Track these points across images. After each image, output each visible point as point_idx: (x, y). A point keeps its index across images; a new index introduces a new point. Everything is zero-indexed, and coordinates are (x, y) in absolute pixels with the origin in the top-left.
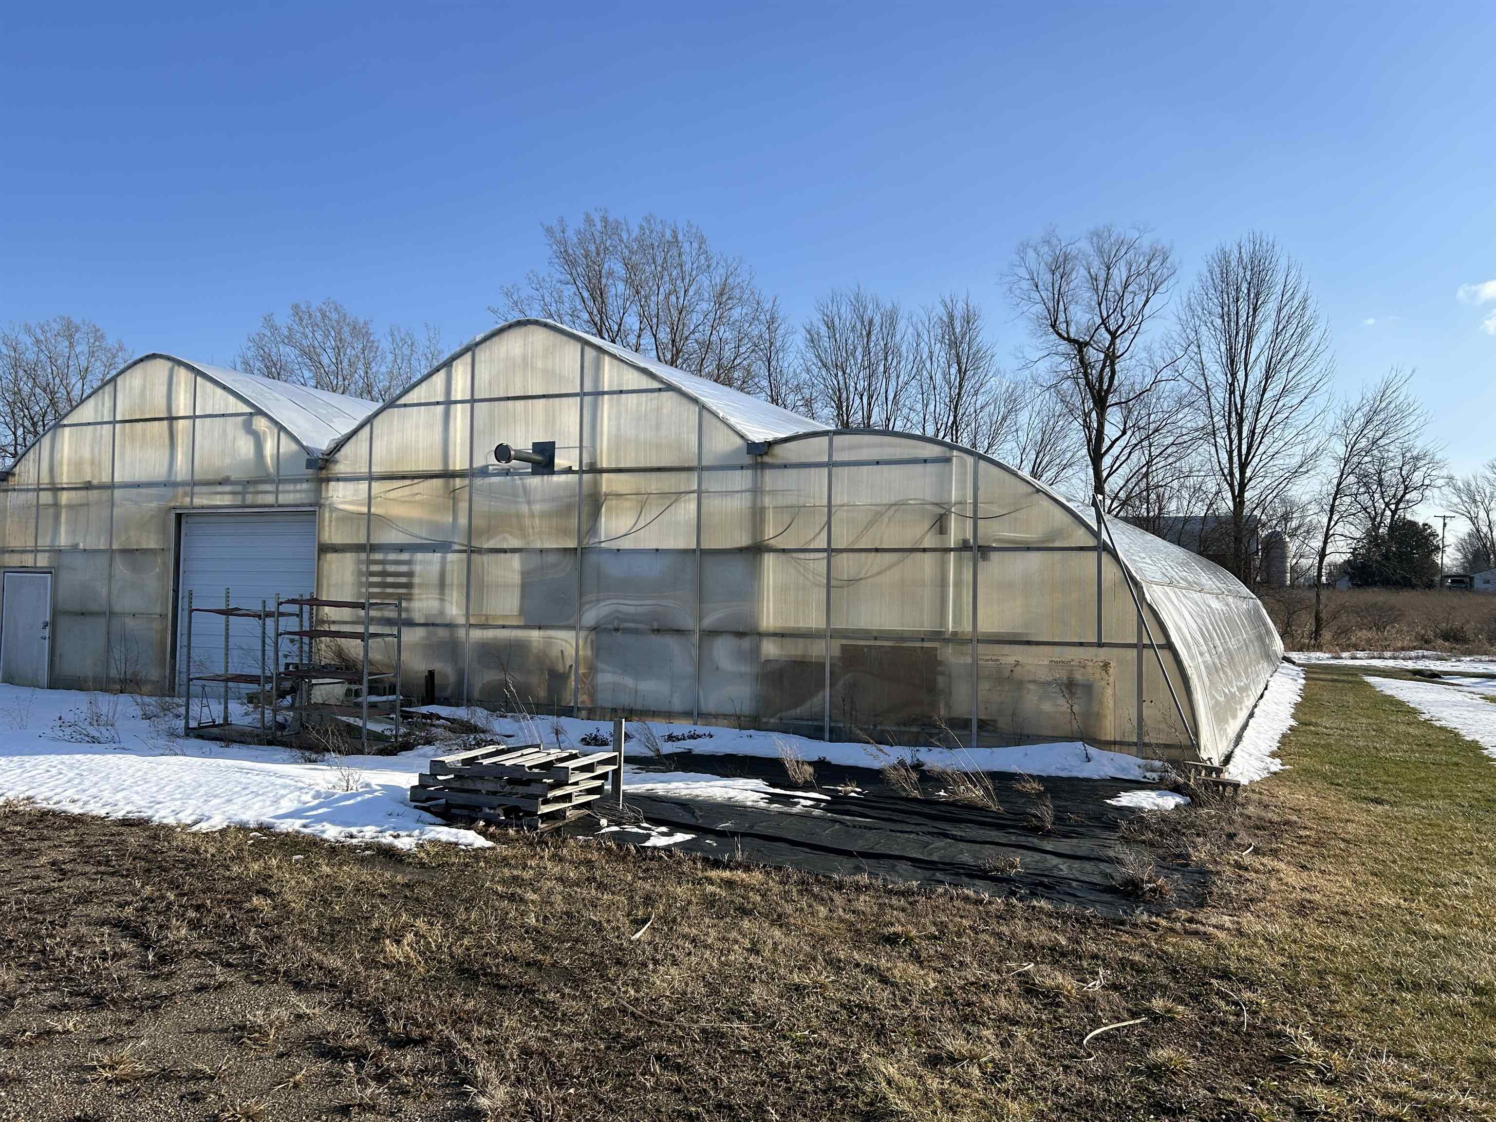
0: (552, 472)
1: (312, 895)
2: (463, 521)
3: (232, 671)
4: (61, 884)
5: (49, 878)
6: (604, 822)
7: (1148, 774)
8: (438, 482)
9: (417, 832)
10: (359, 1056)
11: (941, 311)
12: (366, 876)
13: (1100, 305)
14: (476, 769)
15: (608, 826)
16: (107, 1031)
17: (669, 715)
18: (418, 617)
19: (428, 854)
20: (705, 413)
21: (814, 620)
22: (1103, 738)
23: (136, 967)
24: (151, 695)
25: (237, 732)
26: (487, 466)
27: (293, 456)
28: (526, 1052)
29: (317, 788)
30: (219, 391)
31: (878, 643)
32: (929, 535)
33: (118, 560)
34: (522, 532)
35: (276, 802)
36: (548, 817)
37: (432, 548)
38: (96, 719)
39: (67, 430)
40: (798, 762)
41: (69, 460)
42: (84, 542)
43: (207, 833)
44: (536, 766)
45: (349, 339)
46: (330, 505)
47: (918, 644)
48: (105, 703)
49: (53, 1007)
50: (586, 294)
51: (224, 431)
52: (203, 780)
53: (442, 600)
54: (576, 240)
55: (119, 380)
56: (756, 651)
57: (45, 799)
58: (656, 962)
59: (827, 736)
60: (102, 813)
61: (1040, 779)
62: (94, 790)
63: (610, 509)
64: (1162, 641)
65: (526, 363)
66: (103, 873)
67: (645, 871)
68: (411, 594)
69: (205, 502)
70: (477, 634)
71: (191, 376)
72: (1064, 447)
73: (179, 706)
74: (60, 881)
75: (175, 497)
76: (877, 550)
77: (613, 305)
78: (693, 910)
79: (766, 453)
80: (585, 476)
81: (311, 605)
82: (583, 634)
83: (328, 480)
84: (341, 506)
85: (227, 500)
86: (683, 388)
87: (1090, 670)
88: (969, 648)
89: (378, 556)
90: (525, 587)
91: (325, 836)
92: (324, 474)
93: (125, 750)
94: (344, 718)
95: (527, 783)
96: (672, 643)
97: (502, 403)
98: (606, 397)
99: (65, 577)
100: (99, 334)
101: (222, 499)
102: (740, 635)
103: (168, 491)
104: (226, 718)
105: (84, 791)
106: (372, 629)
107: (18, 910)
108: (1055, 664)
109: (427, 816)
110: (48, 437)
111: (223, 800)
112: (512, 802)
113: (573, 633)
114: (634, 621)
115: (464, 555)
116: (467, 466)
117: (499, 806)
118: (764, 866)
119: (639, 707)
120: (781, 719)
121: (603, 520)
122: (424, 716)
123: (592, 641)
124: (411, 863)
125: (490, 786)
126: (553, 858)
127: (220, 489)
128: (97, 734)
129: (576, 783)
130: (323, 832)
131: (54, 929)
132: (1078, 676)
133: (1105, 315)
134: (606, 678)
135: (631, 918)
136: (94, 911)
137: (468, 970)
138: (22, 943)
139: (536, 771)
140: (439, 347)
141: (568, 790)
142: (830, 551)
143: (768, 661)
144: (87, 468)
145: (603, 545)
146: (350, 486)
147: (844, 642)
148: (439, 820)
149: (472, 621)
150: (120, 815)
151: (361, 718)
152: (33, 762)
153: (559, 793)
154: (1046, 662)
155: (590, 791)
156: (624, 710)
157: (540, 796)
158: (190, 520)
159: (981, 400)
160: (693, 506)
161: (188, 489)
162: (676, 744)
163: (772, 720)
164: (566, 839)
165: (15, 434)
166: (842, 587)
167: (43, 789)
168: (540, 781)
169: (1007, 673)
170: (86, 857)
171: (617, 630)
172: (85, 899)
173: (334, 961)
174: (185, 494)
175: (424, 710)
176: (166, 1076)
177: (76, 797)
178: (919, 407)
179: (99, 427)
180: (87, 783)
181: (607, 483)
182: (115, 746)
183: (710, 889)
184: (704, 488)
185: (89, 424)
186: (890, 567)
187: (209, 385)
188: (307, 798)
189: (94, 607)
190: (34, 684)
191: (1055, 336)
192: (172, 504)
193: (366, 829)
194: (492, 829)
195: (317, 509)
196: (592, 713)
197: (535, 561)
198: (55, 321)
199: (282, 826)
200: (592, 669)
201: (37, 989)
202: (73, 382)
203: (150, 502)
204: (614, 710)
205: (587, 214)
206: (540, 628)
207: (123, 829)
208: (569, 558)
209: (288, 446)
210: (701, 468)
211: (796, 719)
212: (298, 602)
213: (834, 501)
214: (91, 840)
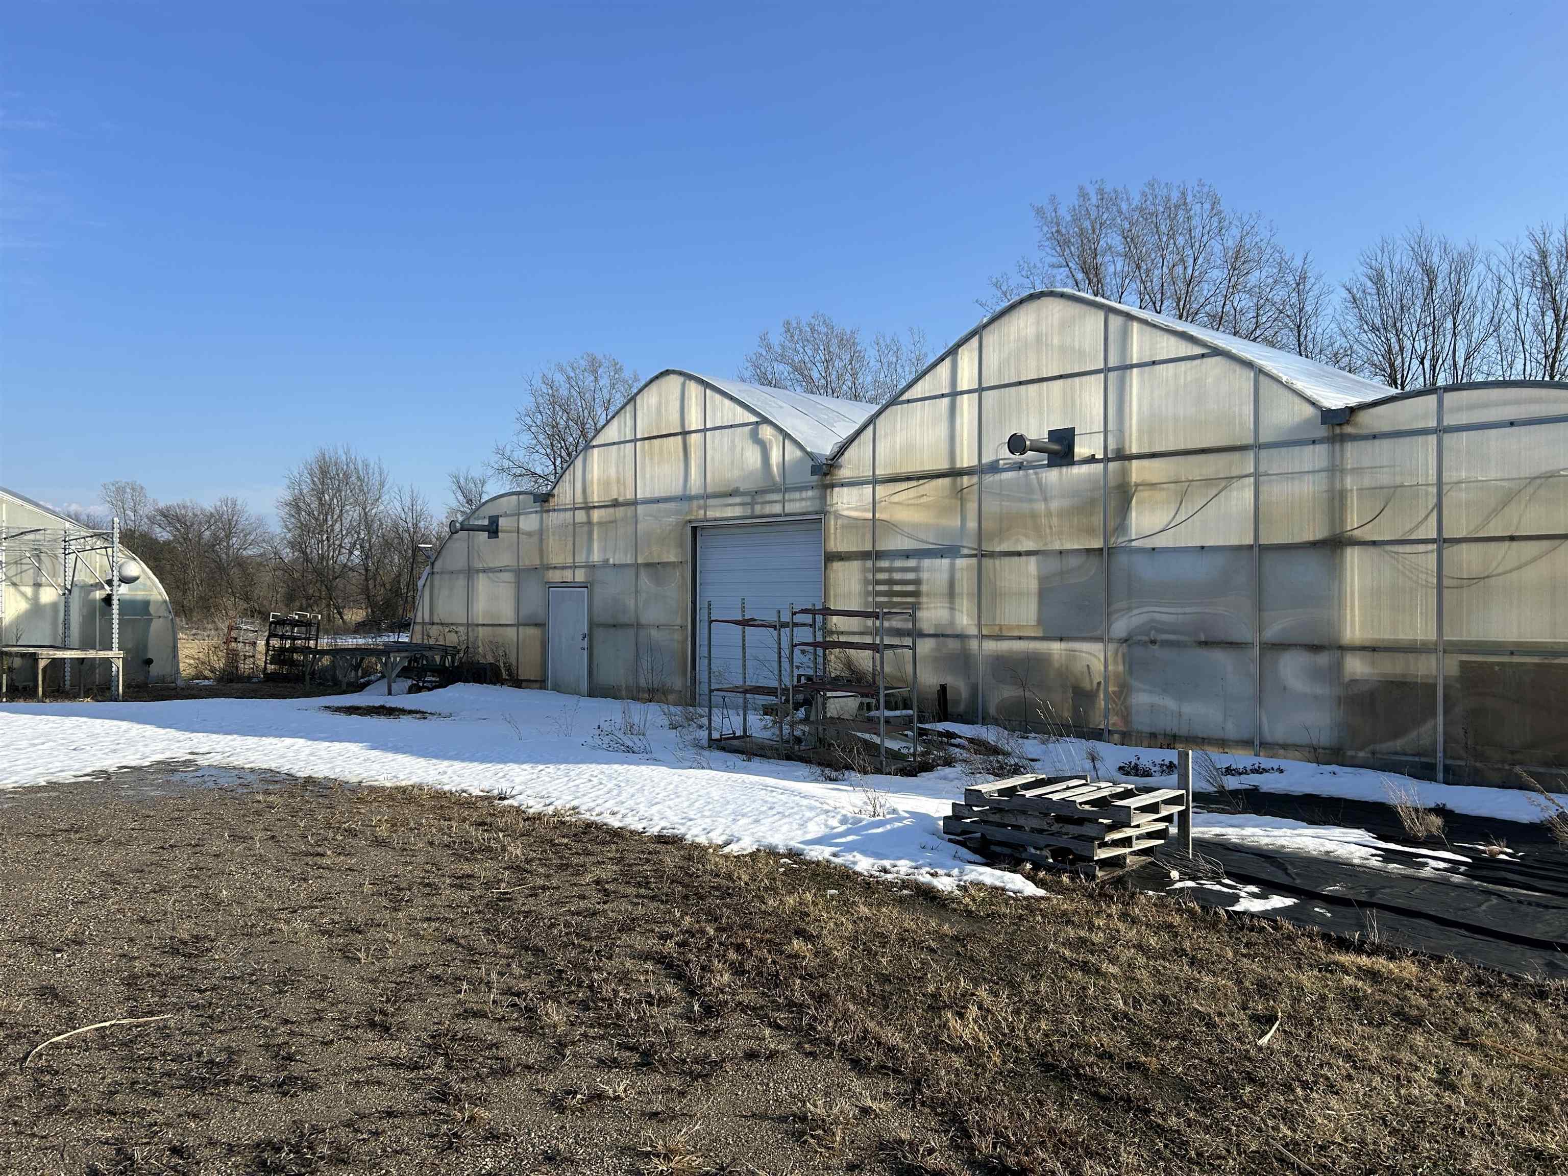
0: (1072, 463)
1: (854, 939)
2: (972, 524)
3: (751, 682)
4: (606, 907)
5: (594, 900)
6: (1175, 874)
8: (946, 481)
9: (956, 872)
11: (1528, 247)
12: (909, 924)
14: (1016, 801)
15: (1181, 880)
16: (659, 1103)
17: (1223, 743)
18: (927, 627)
19: (974, 900)
20: (1262, 378)
21: (1421, 630)
23: (681, 1016)
24: (675, 705)
25: (757, 744)
26: (997, 461)
27: (799, 462)
29: (844, 812)
30: (727, 402)
31: (1516, 659)
33: (643, 573)
34: (1038, 533)
35: (803, 825)
36: (1105, 863)
37: (938, 553)
38: (630, 729)
39: (596, 450)
40: (1416, 810)
41: (599, 480)
42: (614, 558)
43: (738, 857)
44: (1086, 803)
45: (837, 351)
46: (836, 511)
48: (637, 712)
49: (603, 1063)
51: (733, 442)
52: (730, 797)
53: (952, 609)
54: (1069, 218)
55: (638, 398)
56: (1338, 667)
57: (589, 810)
58: (1305, 1085)
59: (1440, 776)
60: (639, 827)
62: (631, 803)
63: (1140, 502)
65: (1040, 342)
66: (643, 897)
67: (1247, 945)
68: (919, 603)
69: (718, 514)
70: (990, 646)
71: (701, 388)
73: (703, 716)
74: (605, 903)
75: (690, 512)
76: (1512, 538)
78: (1333, 1009)
79: (1348, 422)
80: (1111, 465)
81: (824, 615)
82: (1112, 647)
83: (832, 486)
84: (846, 513)
85: (737, 512)
86: (1234, 351)
89: (885, 564)
90: (1042, 594)
91: (858, 868)
92: (828, 480)
93: (656, 761)
94: (859, 734)
95: (1080, 822)
96: (1219, 656)
97: (1013, 389)
98: (1135, 370)
99: (598, 589)
100: (618, 366)
101: (732, 511)
102: (1315, 648)
103: (685, 506)
104: (745, 730)
105: (623, 803)
106: (887, 641)
107: (567, 934)
109: (964, 852)
110: (581, 457)
111: (751, 820)
112: (1062, 842)
113: (1101, 646)
114: (1174, 632)
115: (974, 561)
116: (975, 462)
117: (1047, 846)
118: (1415, 954)
119: (1184, 731)
120: (1373, 753)
121: (1134, 514)
122: (940, 734)
123: (1124, 655)
124: (955, 910)
125: (1035, 823)
126: (1124, 916)
127: (731, 500)
128: (631, 744)
129: (1138, 826)
130: (855, 863)
131: (601, 960)
134: (1142, 698)
135: (1249, 1012)
136: (638, 942)
137: (1054, 1067)
138: (570, 974)
139: (1087, 807)
141: (1128, 833)
142: (1442, 542)
143: (1354, 681)
144: (615, 488)
145: (1134, 544)
146: (854, 491)
147: (1465, 658)
148: (977, 858)
149: (985, 632)
150: (655, 831)
151: (879, 735)
152: (577, 771)
153: (1117, 835)
155: (1150, 835)
156: (1164, 735)
157: (1097, 839)
158: (705, 532)
160: (1248, 495)
161: (702, 502)
162: (1238, 778)
163: (1361, 754)
164: (1134, 894)
165: (554, 464)
166: (1462, 587)
167: (586, 799)
168: (1093, 821)
170: (627, 876)
171: (1153, 642)
172: (628, 926)
174: (700, 508)
177: (616, 809)
179: (622, 445)
180: (625, 796)
181: (1138, 471)
182: (648, 756)
183: (1348, 980)
184: (1262, 469)
185: (614, 443)
186: (1534, 560)
187: (717, 397)
188: (834, 822)
189: (624, 619)
190: (576, 692)
192: (688, 518)
193: (900, 863)
194: (1041, 874)
195: (822, 516)
196: (1126, 738)
197: (1054, 565)
198: (582, 358)
199: (813, 854)
200: (1124, 689)
201: (585, 1035)
202: (599, 413)
203: (670, 518)
204: (1153, 736)
205: (1081, 188)
206: (1061, 640)
207: (659, 847)
208: (1094, 561)
209: (793, 453)
210: (1258, 446)
211: (1396, 753)
212: (813, 612)
213: (1446, 478)
214: (631, 858)
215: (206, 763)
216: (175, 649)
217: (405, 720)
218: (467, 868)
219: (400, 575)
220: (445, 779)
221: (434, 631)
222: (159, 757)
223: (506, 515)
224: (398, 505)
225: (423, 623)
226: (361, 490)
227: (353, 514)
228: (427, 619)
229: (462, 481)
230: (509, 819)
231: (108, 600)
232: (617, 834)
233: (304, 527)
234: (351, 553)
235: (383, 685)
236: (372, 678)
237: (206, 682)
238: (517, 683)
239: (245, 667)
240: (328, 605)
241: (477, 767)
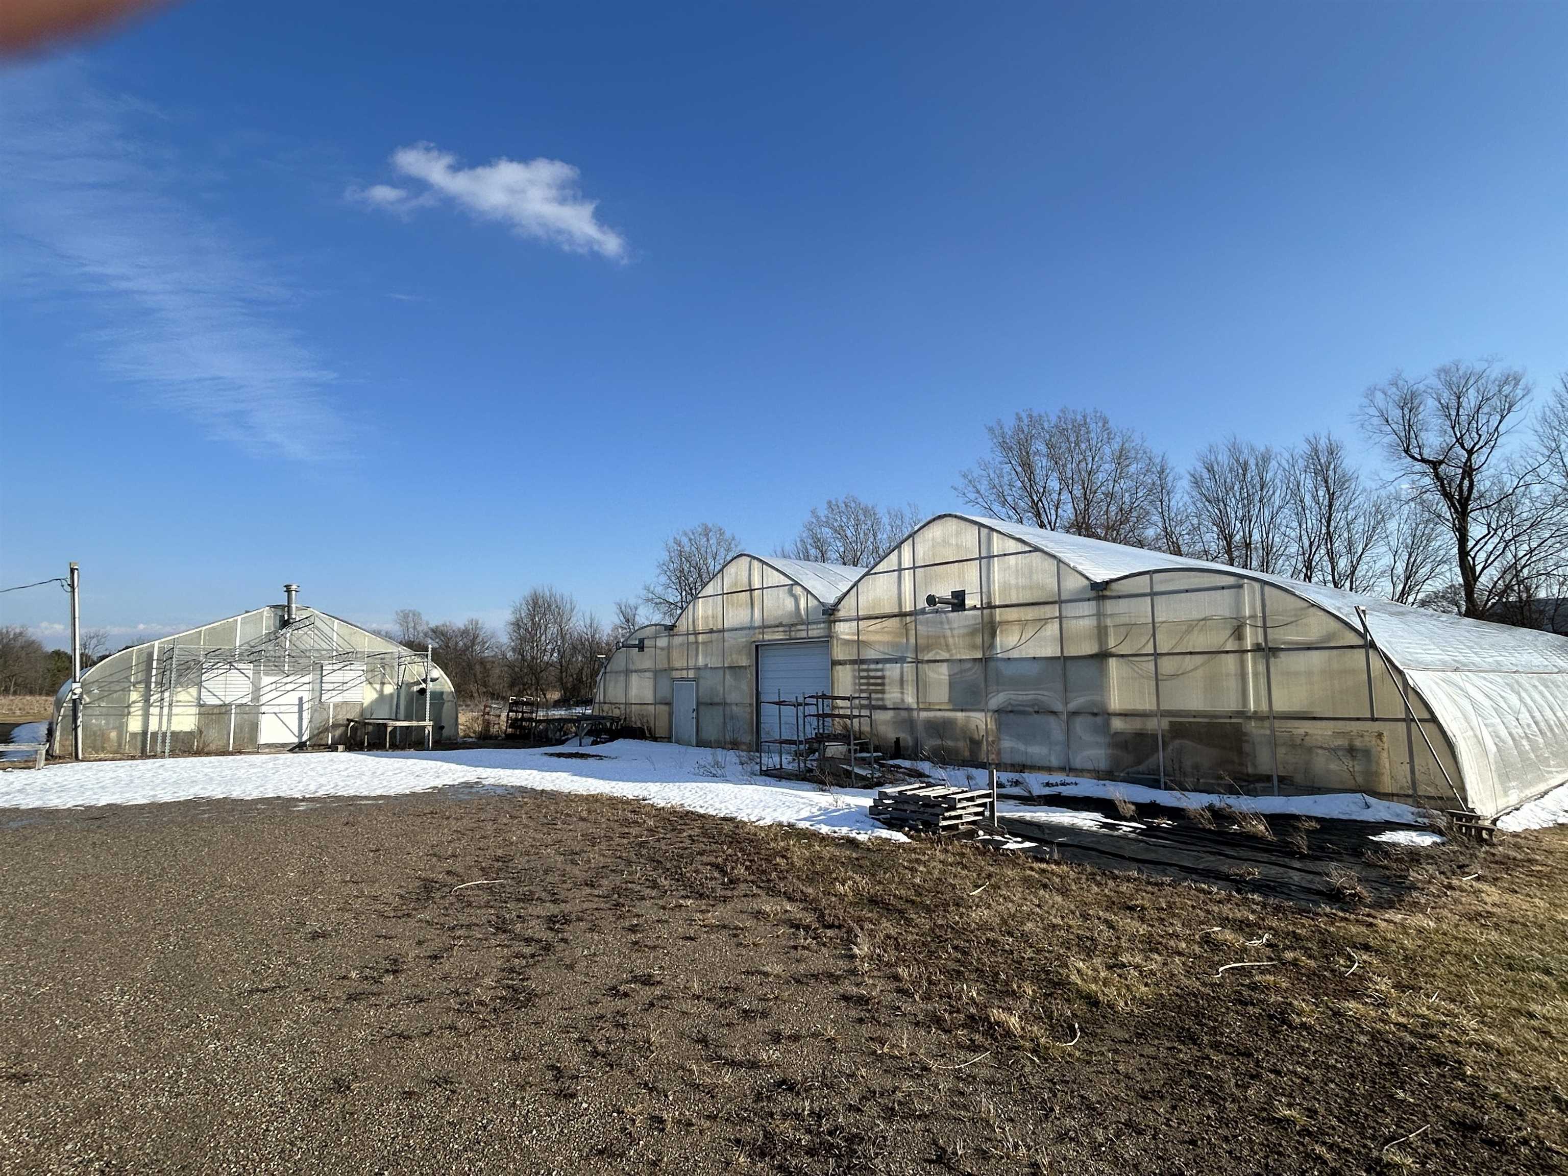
0: (965, 610)
1: (807, 859)
2: (912, 643)
3: (783, 737)
4: (692, 846)
5: (687, 843)
6: (981, 833)
7: (1419, 820)
8: (896, 619)
9: (869, 832)
10: (807, 928)
11: (1306, 448)
12: (837, 852)
13: (1453, 428)
14: (903, 797)
15: (983, 835)
16: (703, 907)
17: (1049, 769)
18: (889, 704)
19: (873, 844)
20: (1061, 565)
21: (1148, 704)
22: (1382, 791)
23: (719, 884)
24: (745, 751)
25: (786, 773)
26: (924, 608)
27: (816, 608)
28: (888, 937)
29: (821, 805)
30: (775, 573)
31: (1198, 720)
32: (1230, 640)
33: (727, 671)
34: (948, 648)
35: (798, 812)
36: (945, 828)
37: (894, 661)
38: (717, 764)
39: (701, 599)
40: (1126, 802)
41: (702, 617)
42: (711, 663)
44: (938, 797)
45: (863, 518)
46: (837, 636)
47: (1228, 721)
48: (720, 754)
49: (683, 897)
50: (1019, 469)
51: (779, 595)
52: (763, 799)
53: (902, 693)
54: (1010, 433)
55: (725, 570)
56: (1107, 724)
58: (977, 906)
59: (1163, 786)
61: (1318, 820)
63: (1001, 632)
64: (1426, 716)
65: (945, 542)
66: (711, 842)
67: (995, 861)
68: (884, 690)
69: (770, 637)
70: (924, 715)
71: (760, 564)
72: (1437, 546)
73: (757, 757)
74: (692, 844)
75: (754, 635)
76: (1191, 653)
77: (1039, 474)
78: (1013, 883)
79: (1105, 589)
80: (985, 611)
81: (830, 699)
82: (990, 714)
83: (835, 621)
84: (843, 637)
85: (782, 636)
86: (1046, 549)
87: (1367, 739)
88: (1267, 724)
89: (865, 667)
90: (951, 684)
91: (821, 831)
92: (832, 618)
93: (728, 781)
94: (844, 766)
95: (933, 806)
96: (1052, 719)
97: (932, 568)
98: (996, 559)
99: (702, 682)
101: (778, 636)
102: (1095, 715)
103: (752, 632)
104: (781, 765)
108: (1336, 734)
109: (877, 823)
110: (692, 604)
111: (772, 809)
112: (925, 817)
113: (983, 714)
114: (1023, 706)
115: (914, 665)
116: (912, 609)
117: (917, 819)
118: (1070, 863)
119: (1029, 763)
120: (1128, 773)
121: (998, 639)
122: (892, 766)
123: (996, 719)
124: (862, 848)
125: (913, 808)
126: (942, 850)
127: (776, 629)
128: (715, 772)
129: (964, 808)
130: (820, 829)
132: (1358, 743)
133: (1459, 435)
134: (1007, 744)
135: (974, 884)
136: (705, 859)
137: (874, 901)
139: (940, 799)
140: (919, 517)
141: (959, 812)
142: (1156, 655)
143: (1116, 733)
144: (711, 622)
145: (999, 656)
146: (847, 624)
147: (1170, 719)
148: (885, 826)
149: (921, 706)
150: (722, 815)
151: (853, 766)
153: (953, 813)
154: (1330, 733)
155: (976, 814)
156: (1019, 765)
157: (941, 815)
158: (763, 648)
159: (1351, 514)
160: (1056, 626)
161: (761, 630)
162: (1052, 789)
163: (1122, 774)
164: (954, 840)
166: (1168, 680)
168: (940, 806)
169: (1299, 742)
170: (705, 834)
171: (1011, 712)
172: (701, 854)
173: (810, 890)
174: (760, 633)
175: (891, 762)
176: (724, 927)
178: (1295, 524)
179: (716, 597)
180: (708, 798)
181: (999, 614)
183: (1030, 873)
184: (1064, 614)
185: (711, 596)
186: (1202, 665)
187: (769, 569)
188: (815, 810)
189: (716, 700)
190: (689, 744)
191: (1410, 459)
192: (753, 639)
193: (843, 828)
194: (912, 833)
195: (830, 639)
196: (1000, 767)
197: (957, 668)
198: (699, 527)
199: (800, 825)
200: (997, 738)
203: (742, 638)
204: (1013, 765)
205: (1017, 414)
206: (962, 711)
207: (724, 822)
208: (977, 666)
209: (812, 603)
210: (1060, 602)
211: (1139, 773)
212: (817, 697)
213: (1156, 620)
214: (707, 827)
215: (487, 783)
216: (457, 718)
217: (590, 760)
218: (626, 830)
219: (583, 668)
220: (614, 790)
221: (606, 707)
222: (463, 780)
223: (648, 638)
224: (582, 623)
225: (600, 703)
226: (559, 614)
227: (553, 629)
228: (602, 701)
229: (623, 608)
230: (647, 809)
231: (423, 692)
232: (702, 816)
233: (522, 639)
234: (552, 655)
235: (576, 741)
236: (570, 736)
237: (471, 740)
238: (655, 739)
239: (494, 730)
240: (537, 689)
241: (631, 784)
